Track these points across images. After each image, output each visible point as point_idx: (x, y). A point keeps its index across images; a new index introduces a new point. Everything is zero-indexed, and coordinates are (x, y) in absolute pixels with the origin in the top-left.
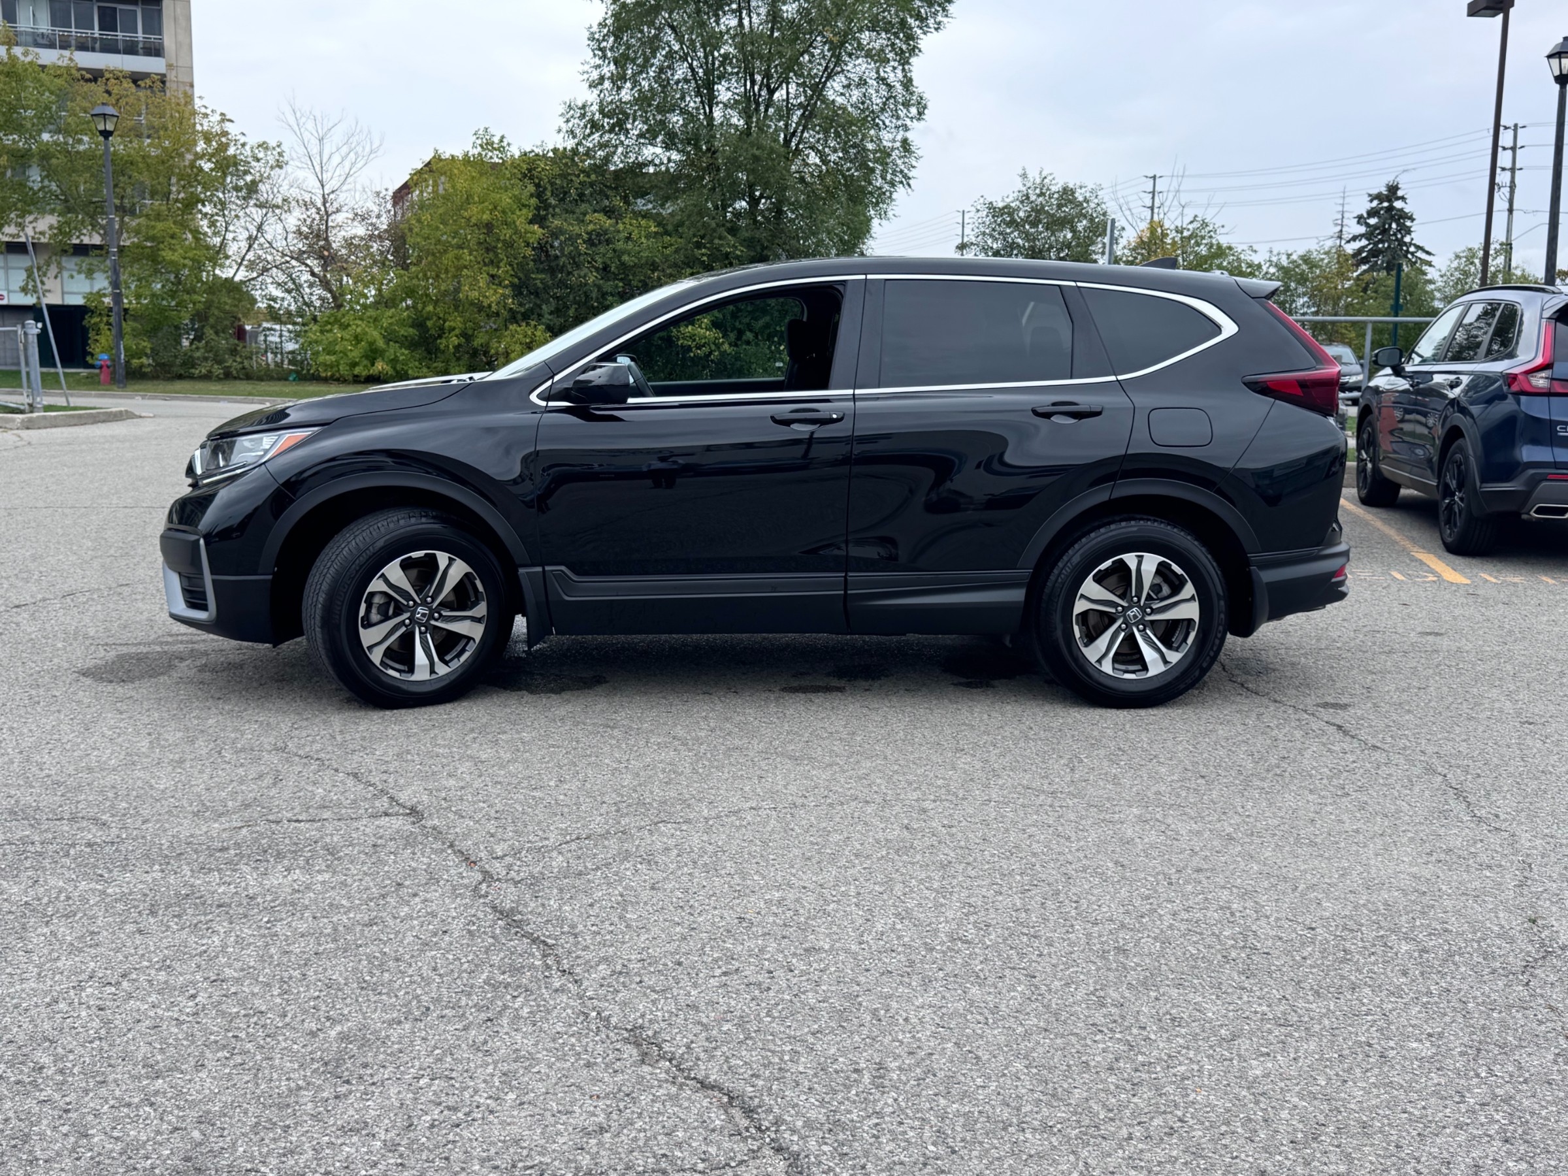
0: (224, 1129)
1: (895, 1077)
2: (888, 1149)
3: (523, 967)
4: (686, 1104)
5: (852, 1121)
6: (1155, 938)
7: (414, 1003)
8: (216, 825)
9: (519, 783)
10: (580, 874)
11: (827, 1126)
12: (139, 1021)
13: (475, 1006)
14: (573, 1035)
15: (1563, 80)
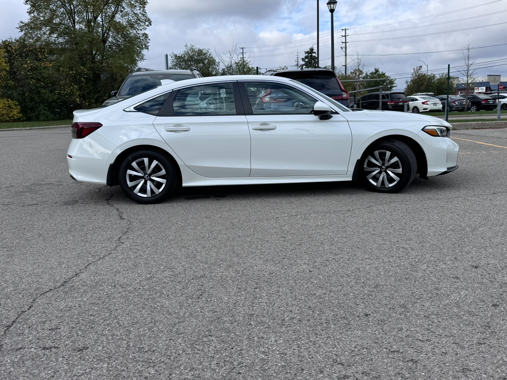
15: (332, 11)
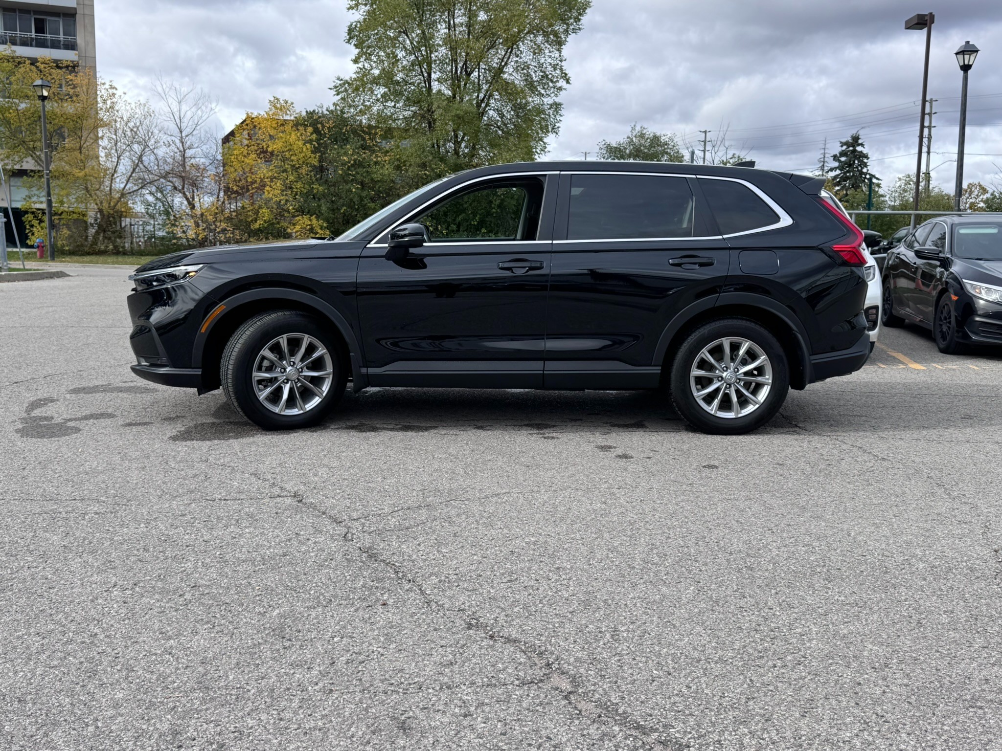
0: (218, 666)
1: (625, 635)
2: (629, 672)
3: (384, 578)
4: (500, 650)
5: (604, 658)
6: (769, 562)
7: (321, 597)
8: (174, 502)
9: (359, 479)
10: (407, 528)
11: (589, 661)
12: (151, 609)
13: (359, 598)
14: (423, 614)
15: (966, 68)
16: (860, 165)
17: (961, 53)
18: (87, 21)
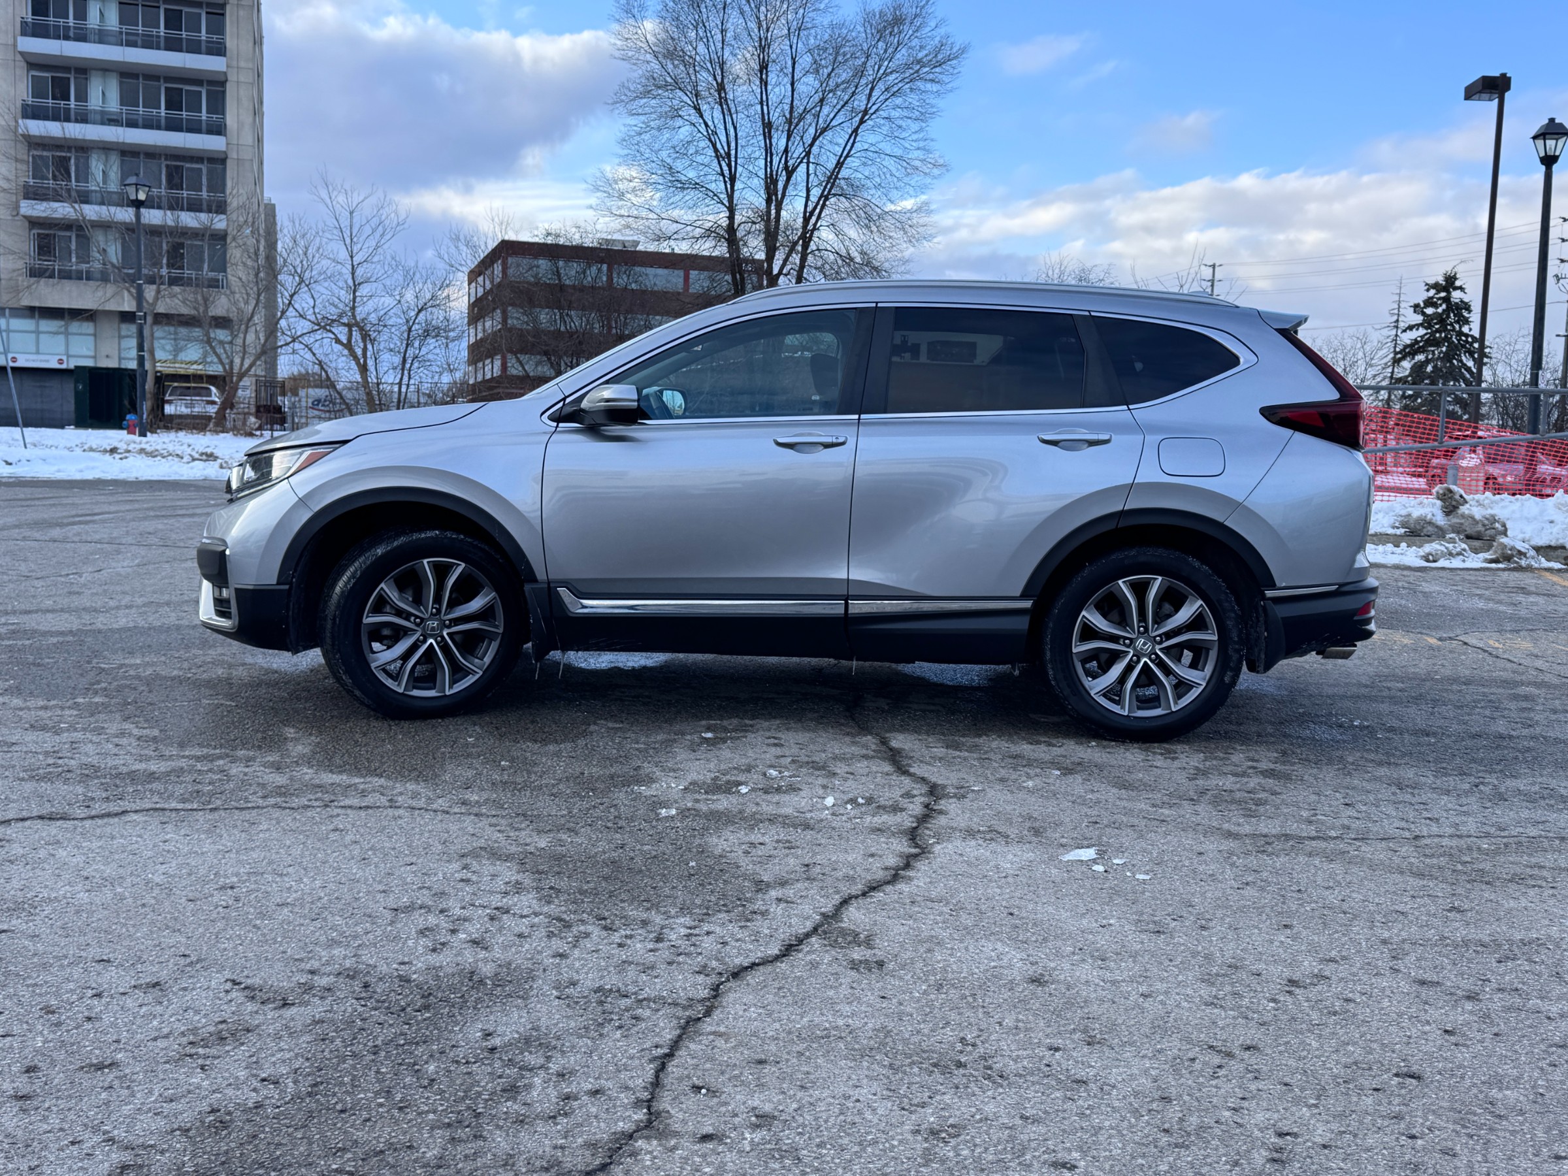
15: (1549, 161)
16: (1458, 322)
17: (1542, 135)
18: (242, 92)
